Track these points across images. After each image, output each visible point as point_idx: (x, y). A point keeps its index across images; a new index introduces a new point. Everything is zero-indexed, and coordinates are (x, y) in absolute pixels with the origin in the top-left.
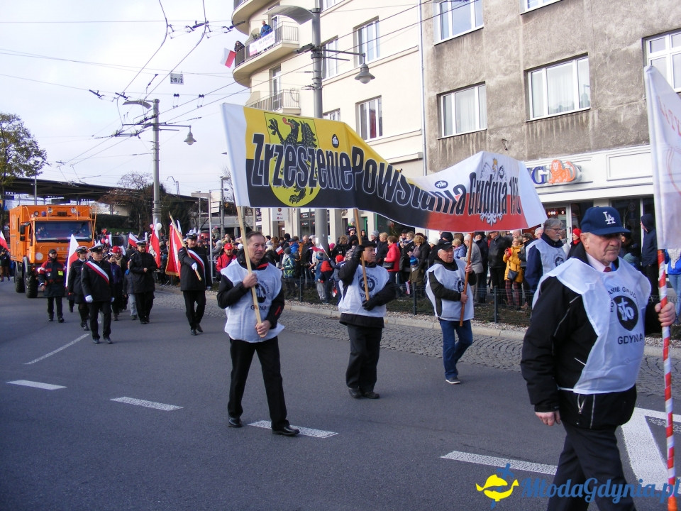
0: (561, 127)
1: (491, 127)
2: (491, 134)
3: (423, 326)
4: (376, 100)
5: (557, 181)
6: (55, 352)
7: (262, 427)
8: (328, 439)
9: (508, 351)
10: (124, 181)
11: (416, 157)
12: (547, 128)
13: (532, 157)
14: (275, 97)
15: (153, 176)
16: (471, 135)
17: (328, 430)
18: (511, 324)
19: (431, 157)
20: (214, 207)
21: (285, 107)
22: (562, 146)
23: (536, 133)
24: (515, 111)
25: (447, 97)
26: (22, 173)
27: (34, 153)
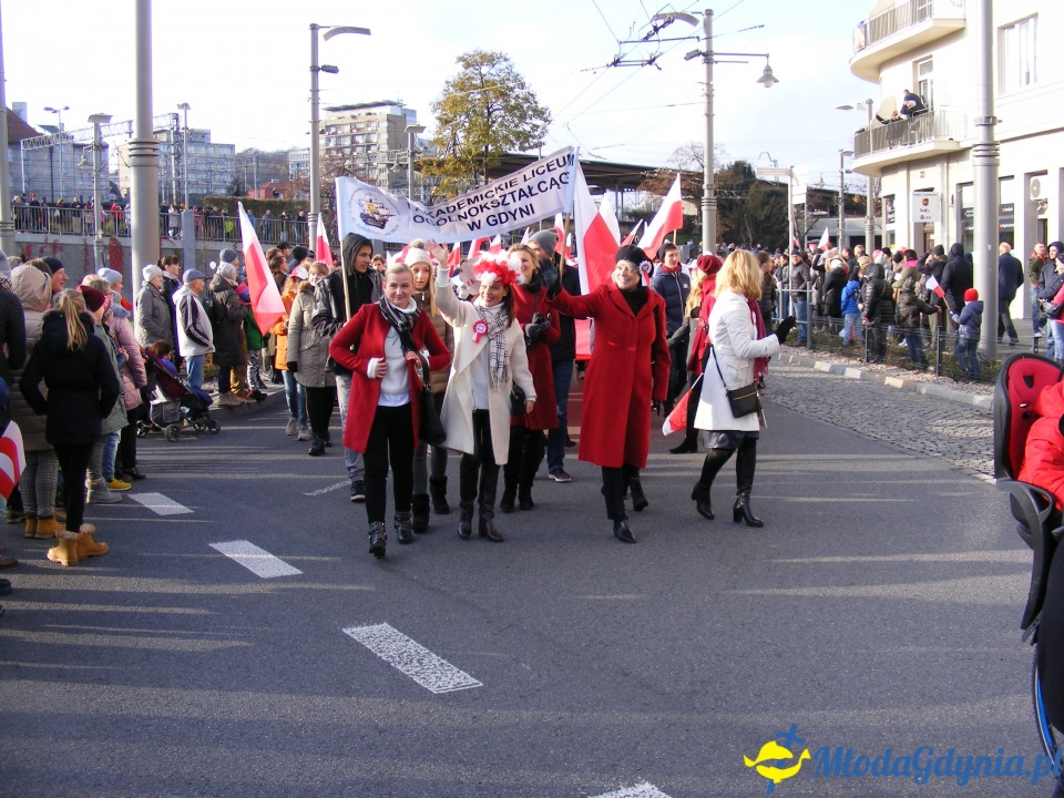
10: (680, 157)
26: (513, 145)
27: (530, 113)
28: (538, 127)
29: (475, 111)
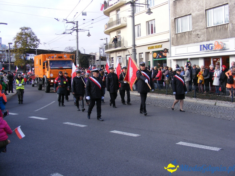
0: (218, 30)
1: (193, 30)
2: (193, 32)
3: (170, 99)
4: (153, 21)
5: (216, 48)
6: (44, 107)
7: (115, 132)
8: (137, 137)
9: (200, 107)
10: (66, 49)
11: (167, 40)
12: (213, 30)
13: (208, 40)
14: (118, 20)
15: (76, 47)
16: (186, 33)
17: (137, 134)
18: (200, 98)
19: (172, 40)
20: (97, 58)
21: (121, 23)
22: (219, 36)
23: (209, 32)
24: (202, 24)
25: (178, 19)
26: (32, 47)
27: (36, 40)
28: (37, 43)
29: (24, 40)
